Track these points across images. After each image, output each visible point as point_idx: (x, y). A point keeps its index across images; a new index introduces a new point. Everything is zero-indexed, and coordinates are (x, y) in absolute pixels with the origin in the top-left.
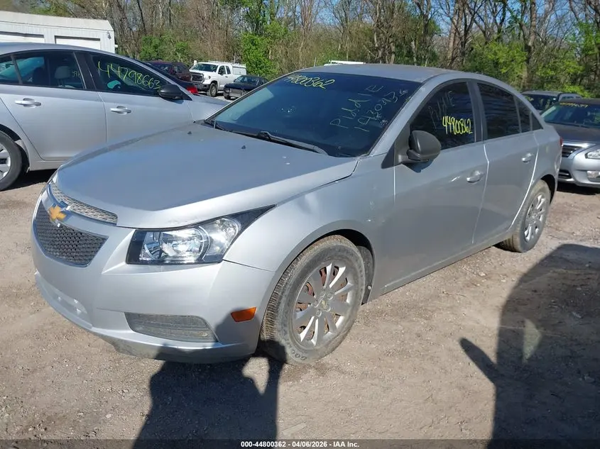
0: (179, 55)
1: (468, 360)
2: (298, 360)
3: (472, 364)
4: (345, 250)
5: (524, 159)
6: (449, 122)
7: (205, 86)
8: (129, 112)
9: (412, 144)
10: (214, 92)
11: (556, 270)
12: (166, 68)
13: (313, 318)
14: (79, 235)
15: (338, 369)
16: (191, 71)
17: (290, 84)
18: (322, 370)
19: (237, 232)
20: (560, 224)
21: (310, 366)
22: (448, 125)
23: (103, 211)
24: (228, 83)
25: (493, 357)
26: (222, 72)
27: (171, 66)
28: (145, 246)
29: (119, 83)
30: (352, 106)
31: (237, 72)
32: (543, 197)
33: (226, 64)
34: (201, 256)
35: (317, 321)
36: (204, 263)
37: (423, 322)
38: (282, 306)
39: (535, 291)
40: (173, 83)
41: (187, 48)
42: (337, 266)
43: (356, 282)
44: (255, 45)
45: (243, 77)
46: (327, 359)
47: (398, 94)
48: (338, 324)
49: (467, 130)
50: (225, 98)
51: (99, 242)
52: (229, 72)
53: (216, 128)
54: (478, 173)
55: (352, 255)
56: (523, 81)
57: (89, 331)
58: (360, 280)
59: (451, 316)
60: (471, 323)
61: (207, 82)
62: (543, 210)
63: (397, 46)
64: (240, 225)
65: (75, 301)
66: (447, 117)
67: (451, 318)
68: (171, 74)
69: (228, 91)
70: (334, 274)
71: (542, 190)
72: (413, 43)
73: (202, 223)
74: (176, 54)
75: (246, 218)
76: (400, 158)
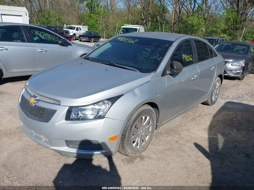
0: (58, 22)
1: (197, 150)
2: (133, 155)
3: (199, 152)
4: (149, 110)
5: (212, 69)
6: (184, 56)
7: (71, 36)
8: (46, 51)
9: (172, 66)
10: (74, 38)
11: (225, 112)
12: (54, 28)
13: (138, 138)
14: (43, 109)
15: (148, 157)
16: (64, 29)
17: (119, 41)
18: (142, 158)
19: (110, 106)
20: (224, 93)
21: (137, 157)
22: (184, 57)
23: (54, 99)
24: (80, 34)
25: (208, 150)
26: (77, 29)
27: (55, 28)
28: (73, 113)
29: (38, 38)
30: (147, 51)
31: (84, 29)
32: (218, 83)
33: (79, 26)
34: (96, 116)
35: (139, 139)
36: (97, 119)
37: (178, 136)
38: (127, 134)
39: (218, 121)
40: (64, 38)
41: (61, 19)
42: (146, 116)
43: (153, 122)
44: (91, 18)
45: (87, 32)
46: (144, 154)
47: (165, 46)
48: (147, 139)
49: (191, 59)
50: (79, 41)
51: (53, 112)
52: (80, 30)
53: (91, 61)
54: (196, 76)
55: (152, 112)
56: (203, 32)
57: (49, 148)
58: (154, 121)
59: (188, 133)
60: (196, 136)
61: (71, 34)
62: (218, 89)
63: (151, 18)
64: (111, 103)
65: (42, 136)
66: (183, 55)
67: (188, 134)
68: (56, 31)
69: (80, 38)
70: (145, 120)
71: (218, 81)
72: (158, 17)
73: (96, 103)
74: (56, 22)
75: (113, 100)
76: (168, 72)
